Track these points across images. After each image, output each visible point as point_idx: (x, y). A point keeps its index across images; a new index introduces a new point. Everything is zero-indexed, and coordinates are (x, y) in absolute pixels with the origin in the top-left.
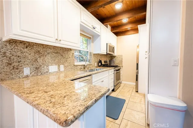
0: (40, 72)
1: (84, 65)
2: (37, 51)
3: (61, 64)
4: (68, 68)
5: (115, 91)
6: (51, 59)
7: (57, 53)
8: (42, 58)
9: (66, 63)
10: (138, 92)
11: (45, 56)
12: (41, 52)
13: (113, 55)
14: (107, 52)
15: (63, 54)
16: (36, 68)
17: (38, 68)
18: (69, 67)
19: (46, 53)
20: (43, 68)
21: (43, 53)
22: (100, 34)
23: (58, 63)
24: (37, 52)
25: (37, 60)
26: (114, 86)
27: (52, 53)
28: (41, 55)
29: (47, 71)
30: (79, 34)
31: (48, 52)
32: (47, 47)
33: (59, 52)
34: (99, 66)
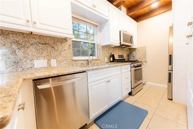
0: (21, 67)
1: (88, 60)
2: (15, 41)
3: (52, 57)
4: (62, 63)
5: (133, 96)
6: (37, 52)
7: (45, 44)
8: (22, 50)
9: (60, 57)
10: (172, 100)
11: (27, 48)
12: (20, 43)
13: (132, 47)
14: (120, 43)
15: (55, 46)
16: (15, 62)
17: (18, 62)
18: (64, 62)
19: (28, 44)
20: (25, 63)
21: (24, 44)
22: (107, 18)
23: (48, 57)
24: (14, 43)
25: (15, 52)
26: (132, 88)
27: (38, 44)
28: (21, 46)
29: (30, 66)
30: (71, 18)
31: (31, 42)
32: (30, 37)
33: (49, 44)
34: (111, 62)
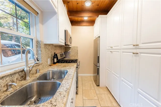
10: (99, 86)
13: (70, 46)
14: (65, 42)
22: (56, 10)
26: (77, 87)
34: (54, 63)
